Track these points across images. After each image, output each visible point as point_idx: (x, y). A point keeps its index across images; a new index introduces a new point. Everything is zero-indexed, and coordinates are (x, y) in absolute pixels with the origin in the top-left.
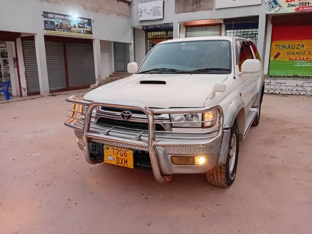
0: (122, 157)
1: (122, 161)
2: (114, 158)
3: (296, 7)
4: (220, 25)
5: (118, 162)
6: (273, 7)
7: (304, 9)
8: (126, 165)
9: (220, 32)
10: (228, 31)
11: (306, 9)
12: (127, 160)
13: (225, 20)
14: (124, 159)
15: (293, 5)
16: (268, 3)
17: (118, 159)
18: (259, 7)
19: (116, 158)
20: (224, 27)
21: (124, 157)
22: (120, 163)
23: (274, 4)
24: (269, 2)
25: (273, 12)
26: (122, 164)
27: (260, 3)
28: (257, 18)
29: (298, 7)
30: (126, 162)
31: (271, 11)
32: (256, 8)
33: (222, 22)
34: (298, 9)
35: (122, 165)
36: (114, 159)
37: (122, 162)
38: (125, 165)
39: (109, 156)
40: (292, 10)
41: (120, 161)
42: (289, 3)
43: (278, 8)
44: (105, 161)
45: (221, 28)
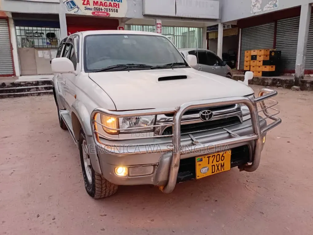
0: (218, 163)
1: (218, 167)
3: (92, 11)
4: (7, 19)
5: (213, 171)
6: (72, 8)
7: (99, 13)
8: (222, 169)
9: (7, 28)
10: (17, 28)
11: (101, 14)
13: (14, 14)
14: (221, 164)
15: (89, 9)
16: (66, 3)
17: (213, 167)
18: (57, 5)
19: (211, 167)
20: (12, 22)
21: (220, 162)
22: (216, 171)
23: (72, 5)
24: (67, 1)
25: (72, 12)
26: (218, 170)
27: (59, 2)
28: (56, 16)
29: (94, 11)
30: (222, 166)
31: (71, 11)
33: (10, 16)
34: (94, 13)
35: (218, 172)
36: (208, 169)
37: (218, 169)
39: (202, 168)
40: (89, 13)
41: (216, 168)
42: (86, 6)
43: (76, 9)
44: (198, 176)
45: (8, 23)
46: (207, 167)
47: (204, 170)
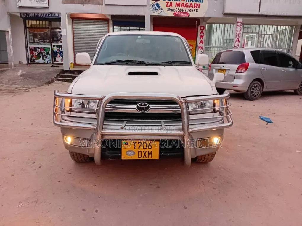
0: (145, 150)
1: (145, 154)
2: (134, 152)
3: (174, 12)
4: (107, 20)
5: (140, 156)
6: (156, 10)
7: (180, 14)
8: (150, 157)
9: (107, 27)
10: (115, 27)
11: (181, 14)
12: (151, 152)
13: (113, 17)
14: (148, 151)
15: (171, 10)
16: (152, 6)
17: (140, 152)
18: (145, 8)
19: (138, 152)
20: (111, 23)
21: (147, 150)
22: (142, 156)
23: (157, 7)
24: (153, 4)
25: (156, 14)
26: (145, 156)
27: (146, 5)
28: (143, 17)
29: (175, 12)
30: (150, 154)
31: (155, 12)
32: (142, 8)
33: (110, 18)
34: (175, 14)
35: (145, 158)
36: (134, 154)
37: (145, 155)
38: (148, 157)
39: (128, 151)
40: (171, 14)
41: (143, 154)
42: (169, 8)
43: (160, 11)
44: (123, 157)
45: (108, 23)
46: (133, 151)
47: (130, 153)
